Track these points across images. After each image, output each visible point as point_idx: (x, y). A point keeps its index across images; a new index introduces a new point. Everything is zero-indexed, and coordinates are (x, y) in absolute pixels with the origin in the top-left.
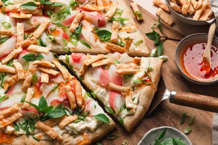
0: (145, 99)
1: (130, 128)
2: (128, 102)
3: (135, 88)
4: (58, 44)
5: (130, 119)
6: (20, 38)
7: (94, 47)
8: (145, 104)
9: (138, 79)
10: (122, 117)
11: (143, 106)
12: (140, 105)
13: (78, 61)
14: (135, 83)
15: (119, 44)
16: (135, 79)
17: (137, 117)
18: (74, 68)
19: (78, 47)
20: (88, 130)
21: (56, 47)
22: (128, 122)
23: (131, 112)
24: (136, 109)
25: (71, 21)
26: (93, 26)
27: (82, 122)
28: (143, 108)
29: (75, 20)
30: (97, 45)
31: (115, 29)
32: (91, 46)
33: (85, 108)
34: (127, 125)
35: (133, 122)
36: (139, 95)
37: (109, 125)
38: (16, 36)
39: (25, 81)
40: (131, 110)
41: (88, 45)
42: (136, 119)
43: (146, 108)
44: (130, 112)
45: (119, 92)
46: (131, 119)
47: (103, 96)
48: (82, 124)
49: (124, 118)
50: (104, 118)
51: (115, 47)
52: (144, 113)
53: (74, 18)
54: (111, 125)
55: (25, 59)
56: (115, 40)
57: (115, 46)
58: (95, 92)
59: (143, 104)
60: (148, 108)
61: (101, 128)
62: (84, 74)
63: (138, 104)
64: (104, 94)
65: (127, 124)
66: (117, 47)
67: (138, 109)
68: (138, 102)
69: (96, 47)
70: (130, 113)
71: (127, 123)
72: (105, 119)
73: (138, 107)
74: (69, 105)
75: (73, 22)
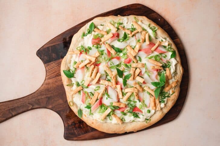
6: (110, 84)
12: (167, 38)
16: (152, 36)
20: (176, 65)
25: (109, 52)
27: (171, 66)
29: (109, 49)
33: (164, 62)
38: (108, 86)
39: (140, 90)
40: (169, 44)
45: (158, 46)
48: (172, 66)
53: (107, 50)
55: (125, 85)
67: (169, 41)
74: (160, 70)
75: (110, 51)
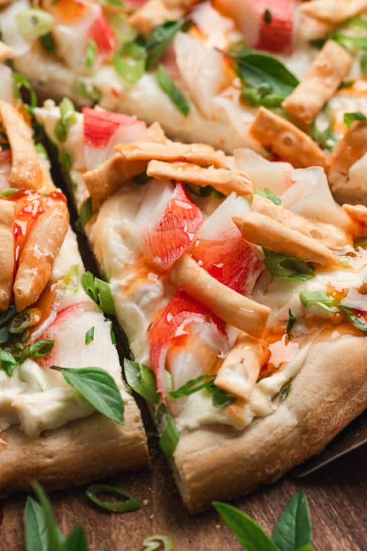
0: (320, 389)
1: (194, 485)
2: (232, 367)
3: (299, 328)
4: (61, 61)
5: (210, 445)
7: (204, 116)
8: (311, 410)
9: (328, 295)
10: (180, 423)
11: (302, 415)
12: (290, 408)
13: (101, 138)
14: (304, 304)
15: (316, 136)
16: (315, 287)
17: (253, 452)
18: (77, 165)
19: (135, 95)
21: (45, 70)
22: (195, 455)
23: (231, 412)
24: (258, 416)
26: (235, 38)
28: (297, 426)
30: (222, 110)
31: (324, 72)
32: (193, 108)
34: (185, 466)
35: (222, 466)
36: (303, 364)
37: (116, 435)
40: (233, 408)
41: (180, 101)
42: (239, 460)
43: (315, 431)
44: (227, 411)
46: (216, 446)
47: (137, 309)
49: (189, 430)
50: (104, 391)
51: (290, 135)
52: (293, 452)
54: (126, 439)
56: (302, 109)
57: (293, 132)
58: (113, 284)
59: (302, 408)
60: (323, 437)
61: (73, 437)
62: (102, 201)
63: (282, 401)
64: (146, 300)
65: (185, 462)
66: (301, 140)
67: (269, 420)
68: (286, 388)
69: (214, 119)
70: (222, 418)
71: (189, 457)
72: (107, 401)
73: (275, 411)
